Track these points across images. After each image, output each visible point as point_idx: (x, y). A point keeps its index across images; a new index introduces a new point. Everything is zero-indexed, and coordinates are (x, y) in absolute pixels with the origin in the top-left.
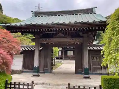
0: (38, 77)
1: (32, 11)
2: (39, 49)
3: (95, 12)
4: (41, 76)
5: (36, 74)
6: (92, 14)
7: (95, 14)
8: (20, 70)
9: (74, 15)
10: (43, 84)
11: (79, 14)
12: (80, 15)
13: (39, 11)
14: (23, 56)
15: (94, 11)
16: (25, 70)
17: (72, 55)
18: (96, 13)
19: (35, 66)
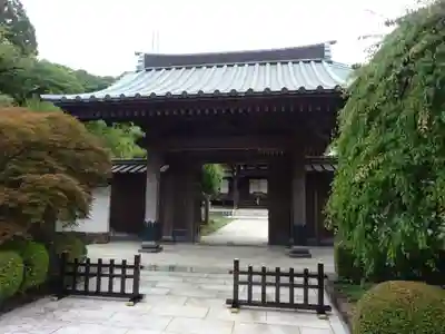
0: (156, 252)
1: (137, 54)
2: (158, 170)
3: (330, 57)
4: (166, 251)
5: (153, 243)
6: (320, 62)
7: (331, 62)
8: (104, 234)
9: (265, 64)
11: (282, 63)
12: (285, 66)
14: (109, 193)
15: (326, 54)
16: (117, 235)
17: (265, 191)
18: (332, 59)
19: (147, 220)
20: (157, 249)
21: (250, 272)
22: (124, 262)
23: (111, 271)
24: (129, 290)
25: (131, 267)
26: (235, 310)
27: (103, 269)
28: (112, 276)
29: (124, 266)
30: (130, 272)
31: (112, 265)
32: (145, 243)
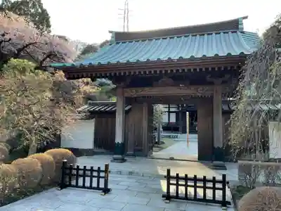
1: (110, 32)
2: (124, 109)
3: (243, 28)
4: (129, 162)
5: (120, 156)
6: (236, 32)
7: (243, 32)
10: (131, 173)
11: (208, 34)
13: (126, 31)
19: (116, 141)
20: (123, 161)
21: (177, 178)
22: (99, 168)
23: (92, 173)
24: (102, 185)
25: (103, 171)
26: (168, 201)
27: (87, 172)
28: (92, 177)
29: (99, 171)
30: (102, 174)
31: (92, 170)
32: (115, 156)
